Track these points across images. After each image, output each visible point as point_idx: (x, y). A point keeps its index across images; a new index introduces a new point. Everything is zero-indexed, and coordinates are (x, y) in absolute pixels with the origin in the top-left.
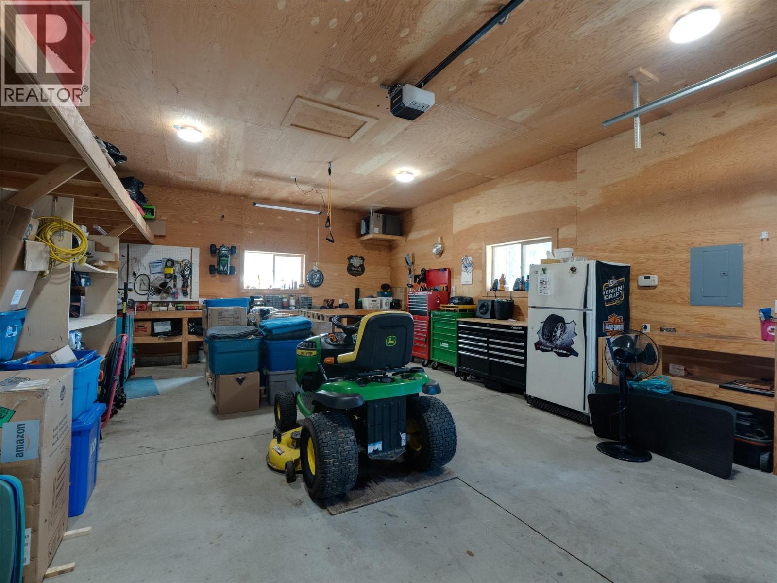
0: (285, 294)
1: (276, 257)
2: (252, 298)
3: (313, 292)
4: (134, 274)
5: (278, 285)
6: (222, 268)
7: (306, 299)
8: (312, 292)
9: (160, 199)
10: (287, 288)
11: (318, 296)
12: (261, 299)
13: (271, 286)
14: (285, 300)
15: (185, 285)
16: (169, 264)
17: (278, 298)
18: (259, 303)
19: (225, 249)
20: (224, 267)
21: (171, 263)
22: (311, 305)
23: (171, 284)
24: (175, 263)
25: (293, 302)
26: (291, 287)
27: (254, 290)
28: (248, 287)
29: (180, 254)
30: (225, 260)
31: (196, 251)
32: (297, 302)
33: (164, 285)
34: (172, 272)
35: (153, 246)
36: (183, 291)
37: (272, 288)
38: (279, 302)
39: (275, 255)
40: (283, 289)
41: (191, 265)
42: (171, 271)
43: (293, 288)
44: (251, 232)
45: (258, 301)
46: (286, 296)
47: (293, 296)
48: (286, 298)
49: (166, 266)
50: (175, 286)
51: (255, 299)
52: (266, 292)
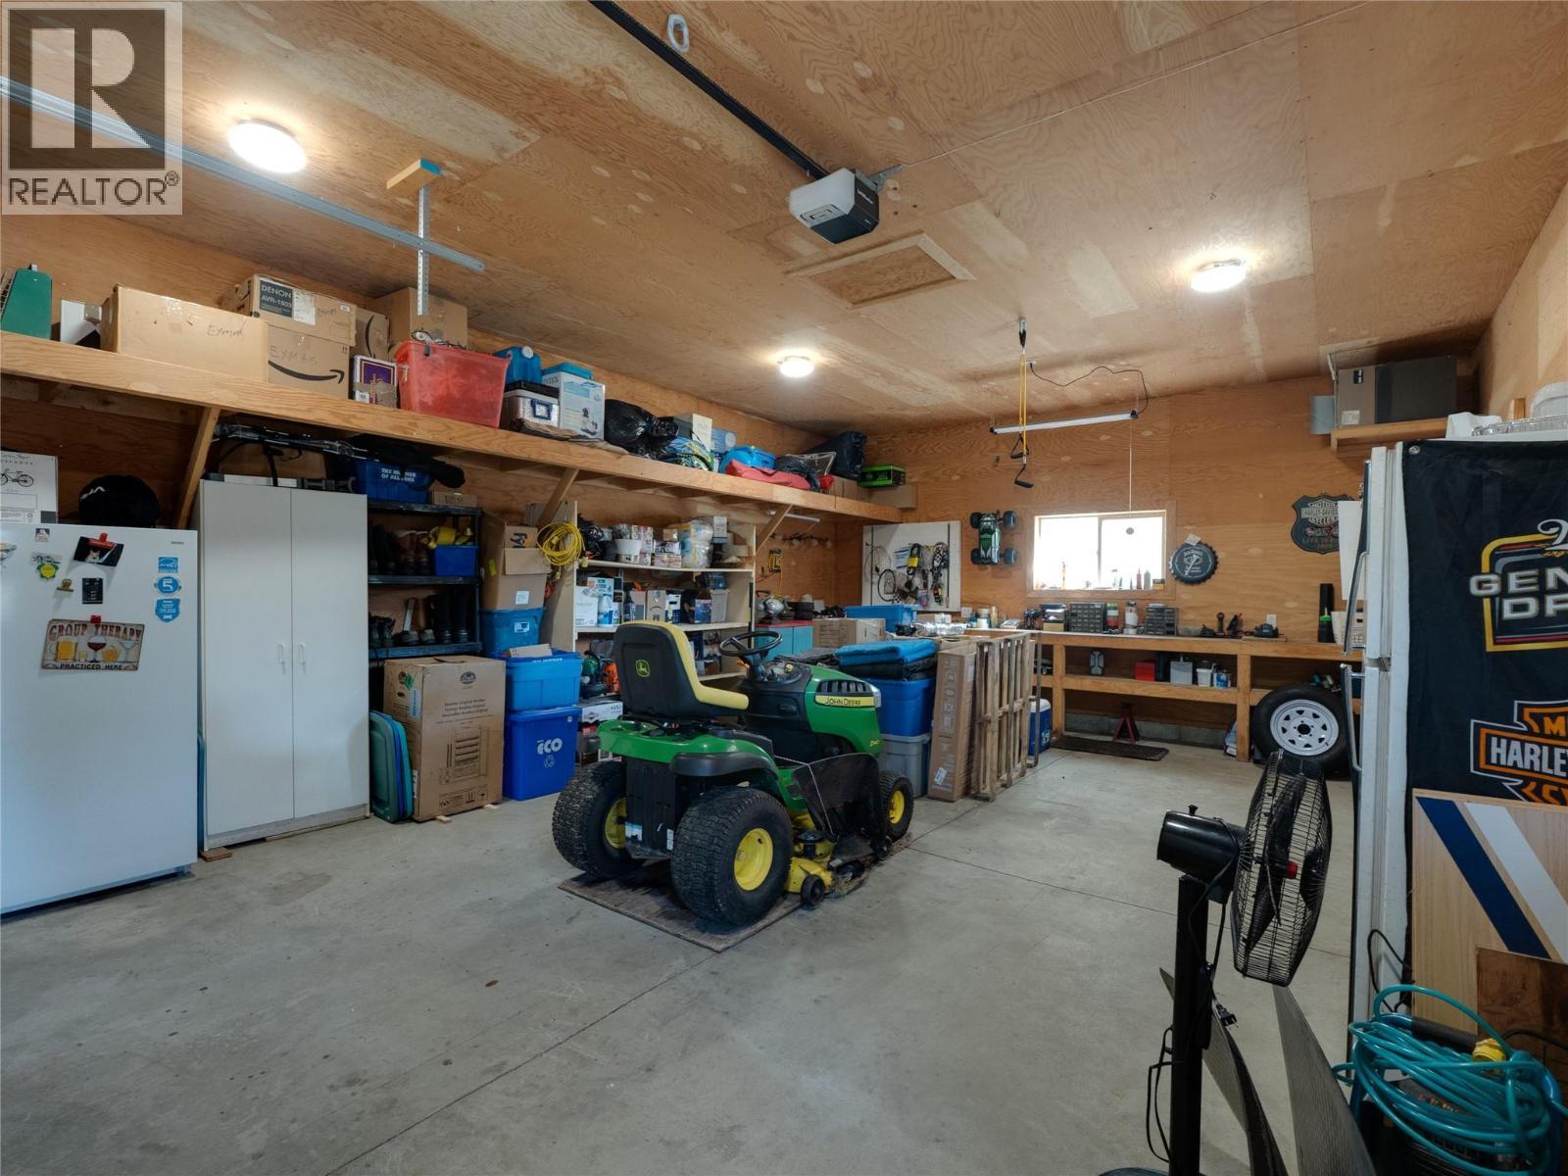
0: (1111, 600)
1: (1105, 523)
2: (1044, 607)
3: (1187, 595)
4: (877, 570)
5: (1106, 582)
6: (983, 552)
7: (1161, 610)
8: (1184, 597)
9: (910, 451)
10: (1126, 587)
11: (1197, 606)
12: (1060, 611)
13: (1088, 584)
14: (1112, 613)
15: (937, 587)
16: (915, 551)
17: (1095, 609)
18: (1052, 618)
19: (989, 519)
20: (986, 552)
21: (916, 549)
22: (1172, 625)
23: (917, 581)
24: (923, 551)
25: (1131, 618)
26: (1135, 584)
27: (1054, 592)
28: (1043, 587)
29: (931, 534)
30: (985, 539)
31: (956, 526)
32: (1141, 619)
33: (909, 584)
34: (915, 565)
35: (901, 525)
36: (935, 595)
37: (1091, 588)
38: (1099, 616)
39: (1101, 519)
40: (1117, 588)
41: (947, 552)
42: (915, 563)
43: (1139, 587)
44: (1046, 479)
45: (1053, 614)
46: (1113, 605)
47: (1132, 605)
48: (1115, 608)
49: (912, 555)
50: (925, 586)
51: (1048, 610)
52: (1077, 596)
